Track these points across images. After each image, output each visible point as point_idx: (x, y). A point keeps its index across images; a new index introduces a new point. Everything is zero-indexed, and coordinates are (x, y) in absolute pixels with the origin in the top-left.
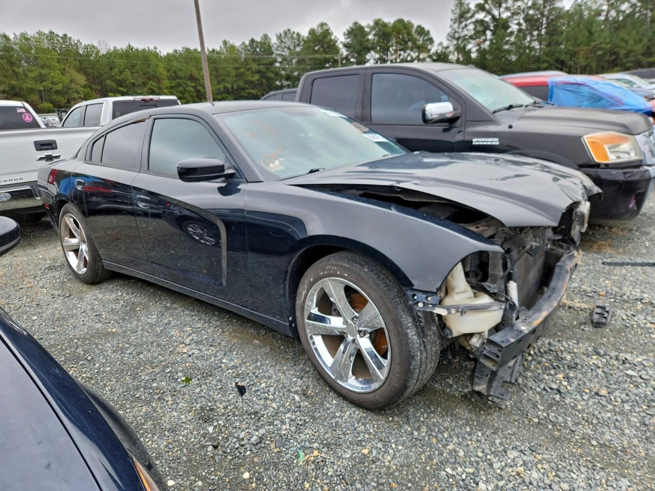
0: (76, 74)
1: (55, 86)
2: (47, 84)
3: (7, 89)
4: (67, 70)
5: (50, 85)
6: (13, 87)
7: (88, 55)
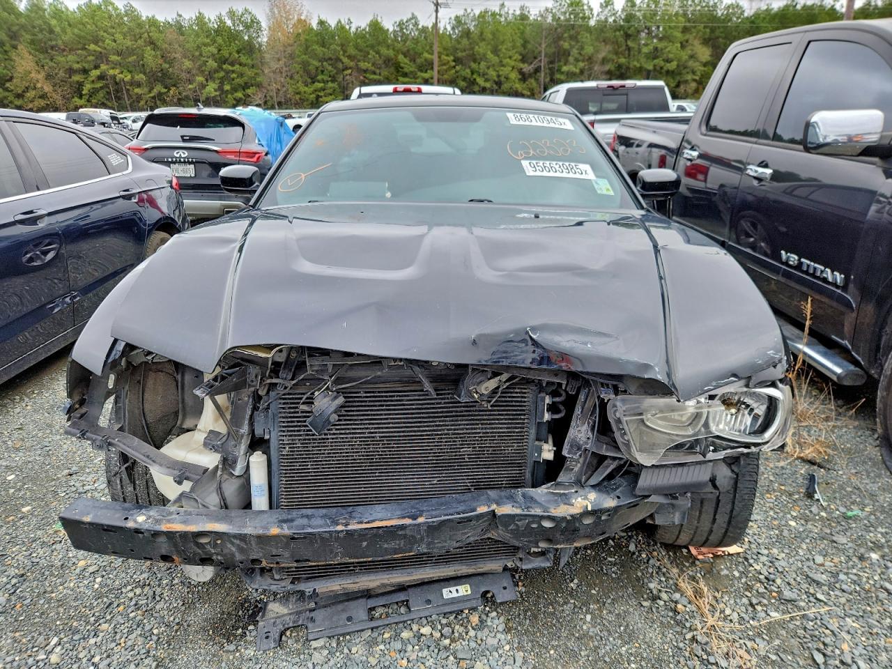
0: (700, 47)
1: (668, 65)
2: (659, 62)
3: (613, 68)
4: (690, 42)
5: (662, 63)
6: (620, 67)
7: (728, 18)
